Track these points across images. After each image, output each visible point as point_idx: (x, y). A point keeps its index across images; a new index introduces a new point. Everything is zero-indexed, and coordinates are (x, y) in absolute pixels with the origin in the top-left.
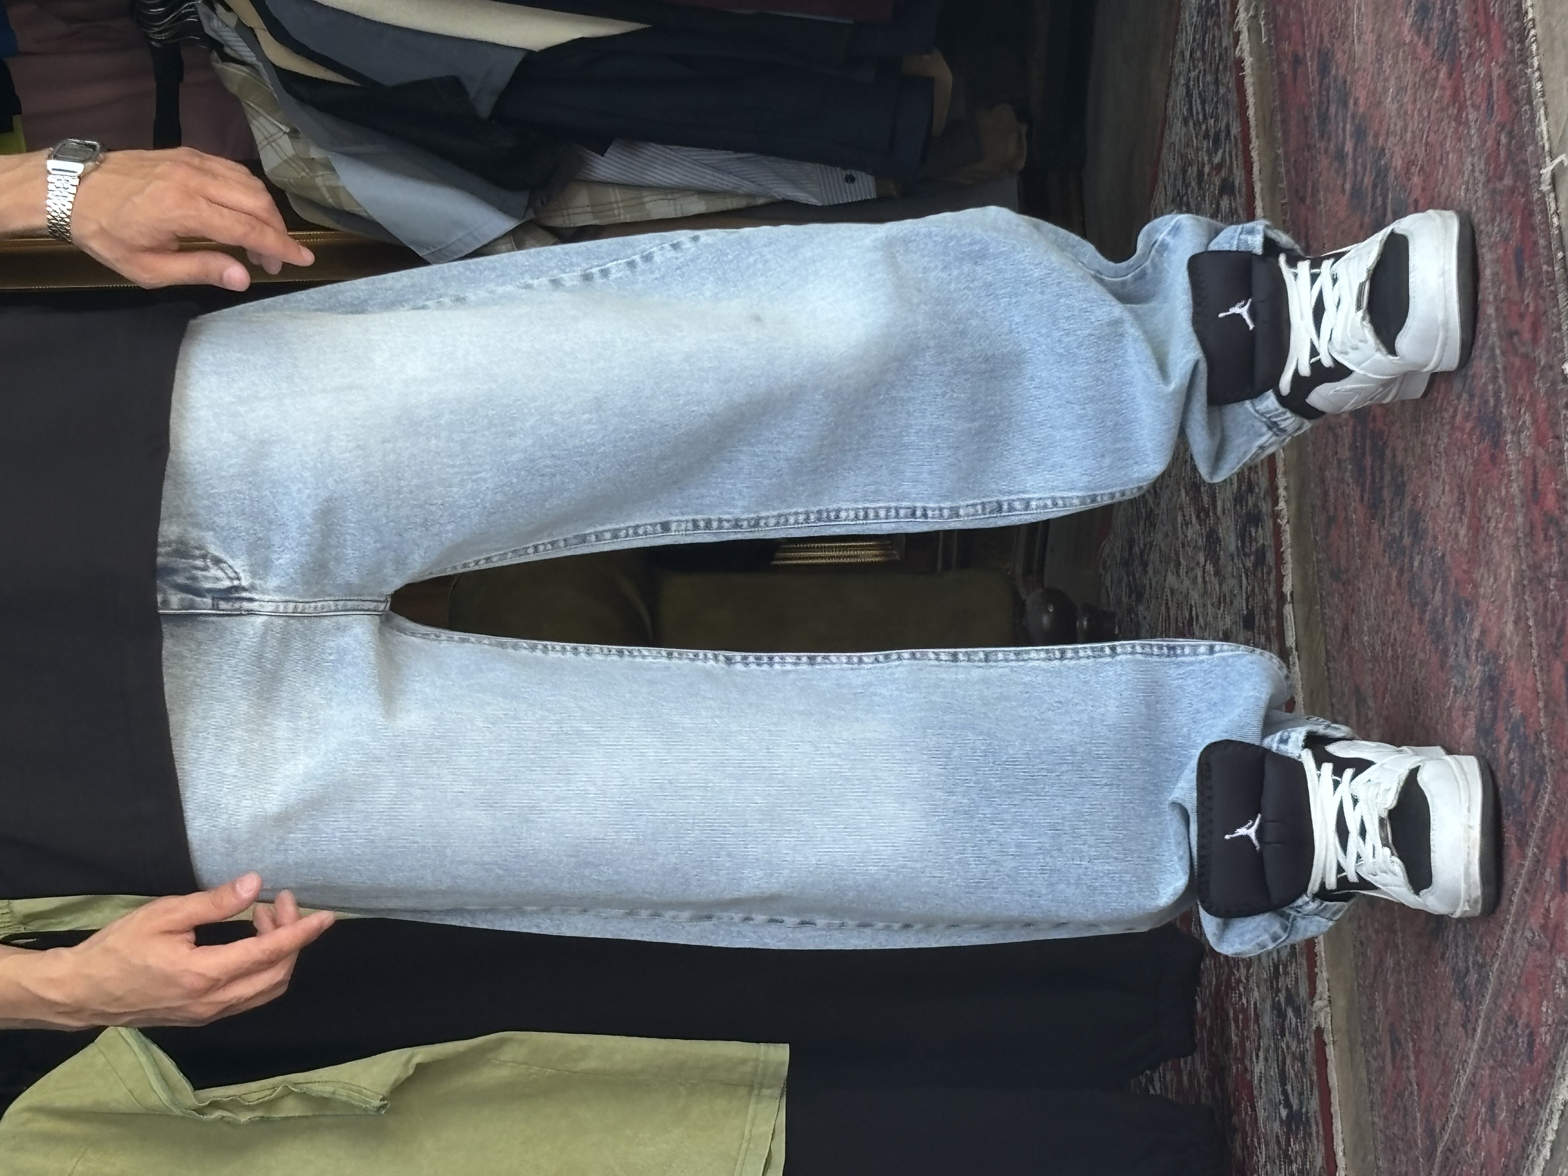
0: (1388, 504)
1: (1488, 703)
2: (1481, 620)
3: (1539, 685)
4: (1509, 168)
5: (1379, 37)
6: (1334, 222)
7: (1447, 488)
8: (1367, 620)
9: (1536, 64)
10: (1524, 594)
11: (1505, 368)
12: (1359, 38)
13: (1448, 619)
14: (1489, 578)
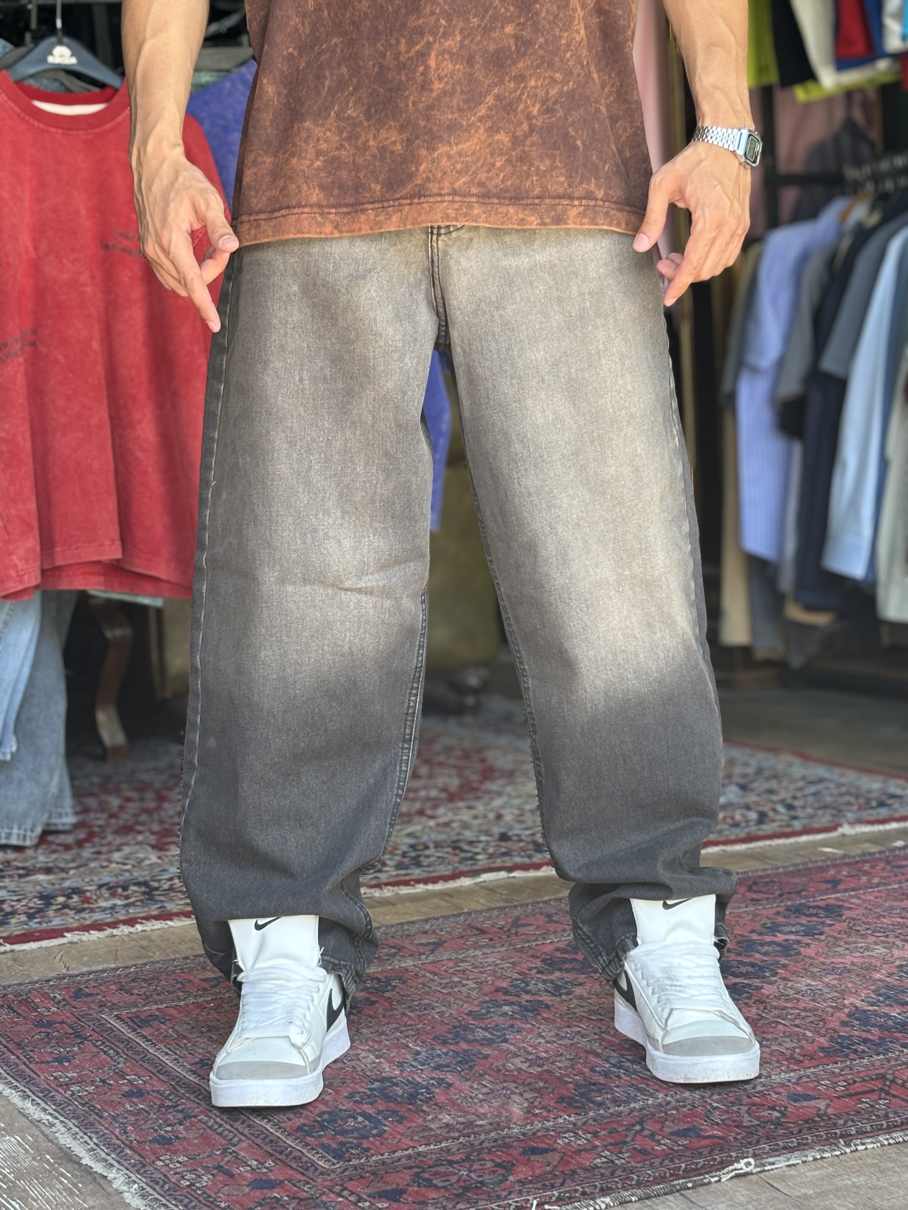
0: (551, 977)
1: (400, 1092)
2: (457, 1083)
3: (399, 1154)
4: (756, 1122)
5: (849, 971)
6: (733, 923)
7: (549, 1045)
8: (483, 954)
9: (826, 1155)
10: (464, 1137)
11: (619, 1114)
12: (847, 949)
13: (464, 1046)
14: (483, 1094)
